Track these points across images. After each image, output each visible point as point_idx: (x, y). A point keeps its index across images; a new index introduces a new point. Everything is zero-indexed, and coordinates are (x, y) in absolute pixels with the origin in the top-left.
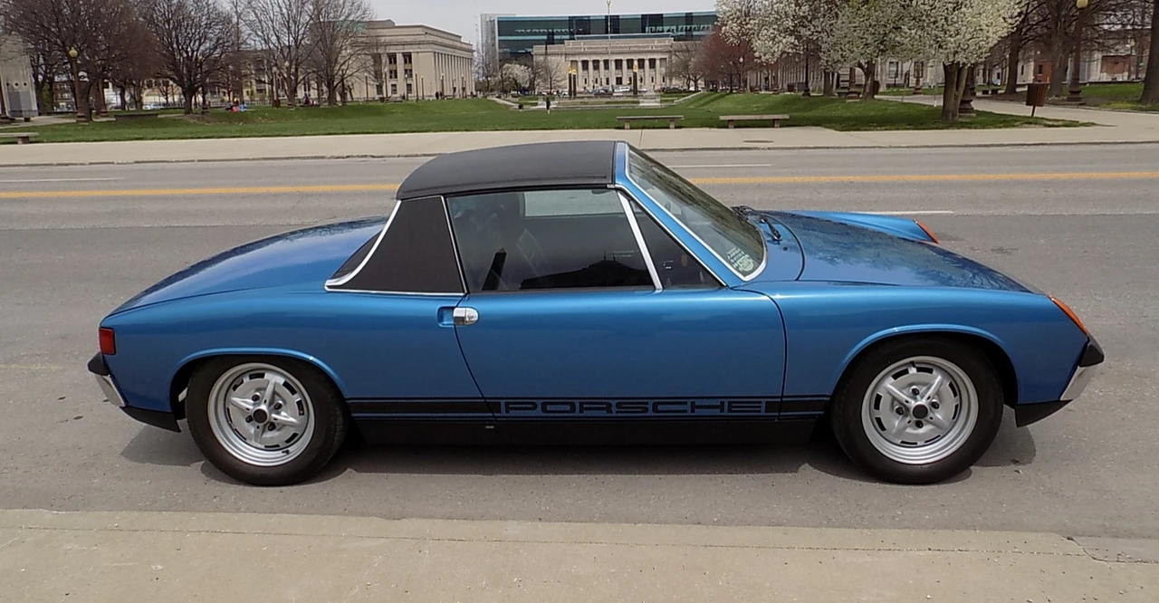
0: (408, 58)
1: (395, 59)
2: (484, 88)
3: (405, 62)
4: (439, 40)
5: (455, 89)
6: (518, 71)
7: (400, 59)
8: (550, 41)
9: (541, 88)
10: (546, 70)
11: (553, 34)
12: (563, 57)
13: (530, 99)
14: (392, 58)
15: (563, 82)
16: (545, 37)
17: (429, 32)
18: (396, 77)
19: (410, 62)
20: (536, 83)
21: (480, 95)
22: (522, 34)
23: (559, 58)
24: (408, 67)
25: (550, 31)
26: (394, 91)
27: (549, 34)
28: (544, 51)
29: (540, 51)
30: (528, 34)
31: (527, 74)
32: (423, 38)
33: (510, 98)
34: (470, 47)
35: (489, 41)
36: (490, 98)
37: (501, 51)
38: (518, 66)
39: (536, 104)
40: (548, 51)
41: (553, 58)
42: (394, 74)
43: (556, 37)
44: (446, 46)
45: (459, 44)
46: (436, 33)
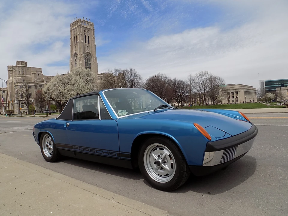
0: (237, 93)
1: (233, 93)
2: (259, 100)
3: (236, 94)
4: (246, 88)
5: (250, 101)
6: (271, 95)
7: (235, 93)
8: (283, 86)
9: (279, 99)
10: (280, 94)
11: (284, 84)
12: (287, 91)
13: (275, 103)
14: (232, 93)
15: (286, 98)
16: (281, 85)
17: (243, 86)
18: (233, 98)
19: (237, 94)
20: (277, 98)
21: (258, 102)
22: (273, 85)
23: (285, 91)
24: (237, 95)
25: (282, 83)
26: (233, 102)
27: (282, 84)
28: (280, 89)
29: (279, 89)
30: (275, 85)
31: (274, 96)
32: (241, 88)
33: (268, 103)
34: (255, 89)
35: (262, 87)
36: (261, 103)
37: (266, 90)
38: (270, 94)
39: (276, 104)
40: (281, 89)
41: (282, 91)
42: (233, 97)
43: (284, 85)
44: (248, 89)
45: (252, 89)
46: (245, 86)
